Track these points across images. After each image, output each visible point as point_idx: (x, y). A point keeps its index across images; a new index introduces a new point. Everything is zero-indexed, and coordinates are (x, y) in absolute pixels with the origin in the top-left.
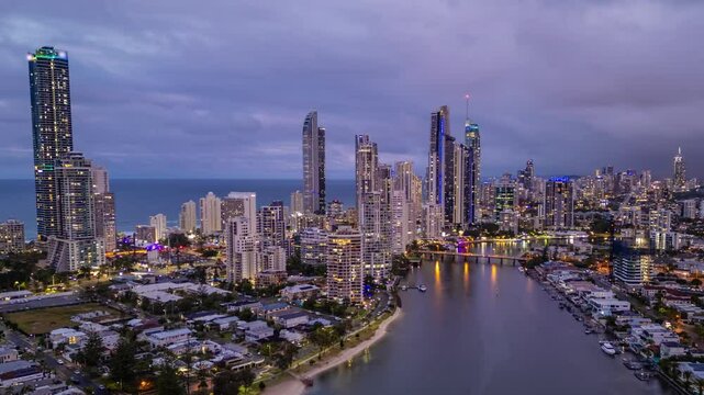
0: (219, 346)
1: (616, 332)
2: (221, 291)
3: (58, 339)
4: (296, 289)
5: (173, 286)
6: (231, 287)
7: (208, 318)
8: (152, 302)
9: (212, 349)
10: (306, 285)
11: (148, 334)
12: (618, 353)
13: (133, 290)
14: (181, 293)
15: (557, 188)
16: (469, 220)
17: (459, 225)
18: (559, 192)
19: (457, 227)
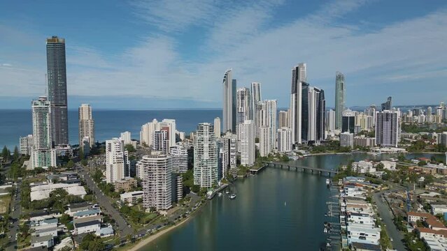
15: (385, 117)
16: (321, 139)
17: (314, 142)
18: (387, 120)
19: (311, 143)
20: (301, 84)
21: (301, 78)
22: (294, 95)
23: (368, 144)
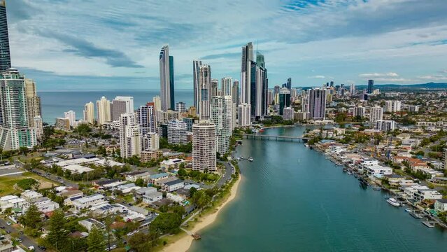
0: (126, 208)
1: (391, 190)
2: (119, 164)
3: (5, 205)
4: (171, 162)
5: (86, 160)
6: (125, 161)
7: (113, 184)
8: (72, 173)
9: (121, 210)
10: (177, 159)
11: (72, 199)
12: (400, 206)
13: (58, 164)
14: (92, 166)
15: (316, 94)
16: (265, 114)
17: (259, 117)
18: (318, 97)
19: (258, 118)
20: (250, 63)
21: (249, 58)
22: (244, 73)
23: (304, 117)
